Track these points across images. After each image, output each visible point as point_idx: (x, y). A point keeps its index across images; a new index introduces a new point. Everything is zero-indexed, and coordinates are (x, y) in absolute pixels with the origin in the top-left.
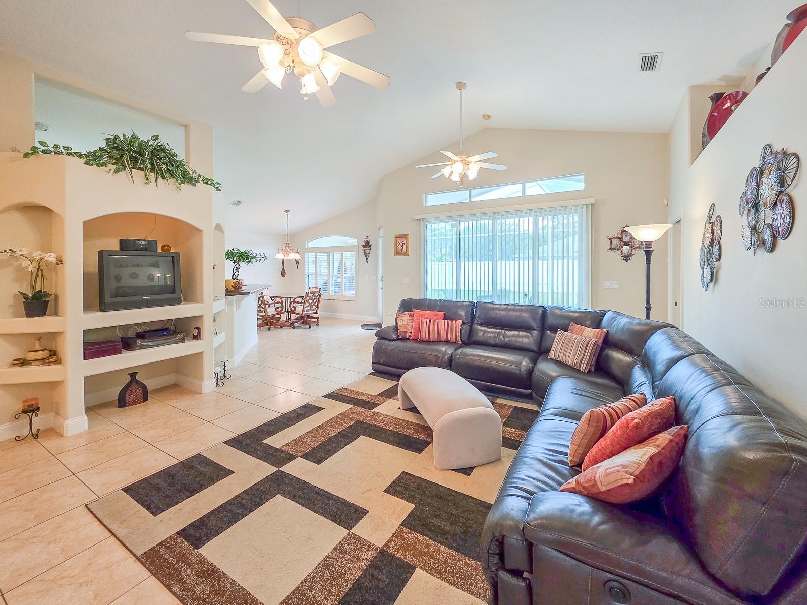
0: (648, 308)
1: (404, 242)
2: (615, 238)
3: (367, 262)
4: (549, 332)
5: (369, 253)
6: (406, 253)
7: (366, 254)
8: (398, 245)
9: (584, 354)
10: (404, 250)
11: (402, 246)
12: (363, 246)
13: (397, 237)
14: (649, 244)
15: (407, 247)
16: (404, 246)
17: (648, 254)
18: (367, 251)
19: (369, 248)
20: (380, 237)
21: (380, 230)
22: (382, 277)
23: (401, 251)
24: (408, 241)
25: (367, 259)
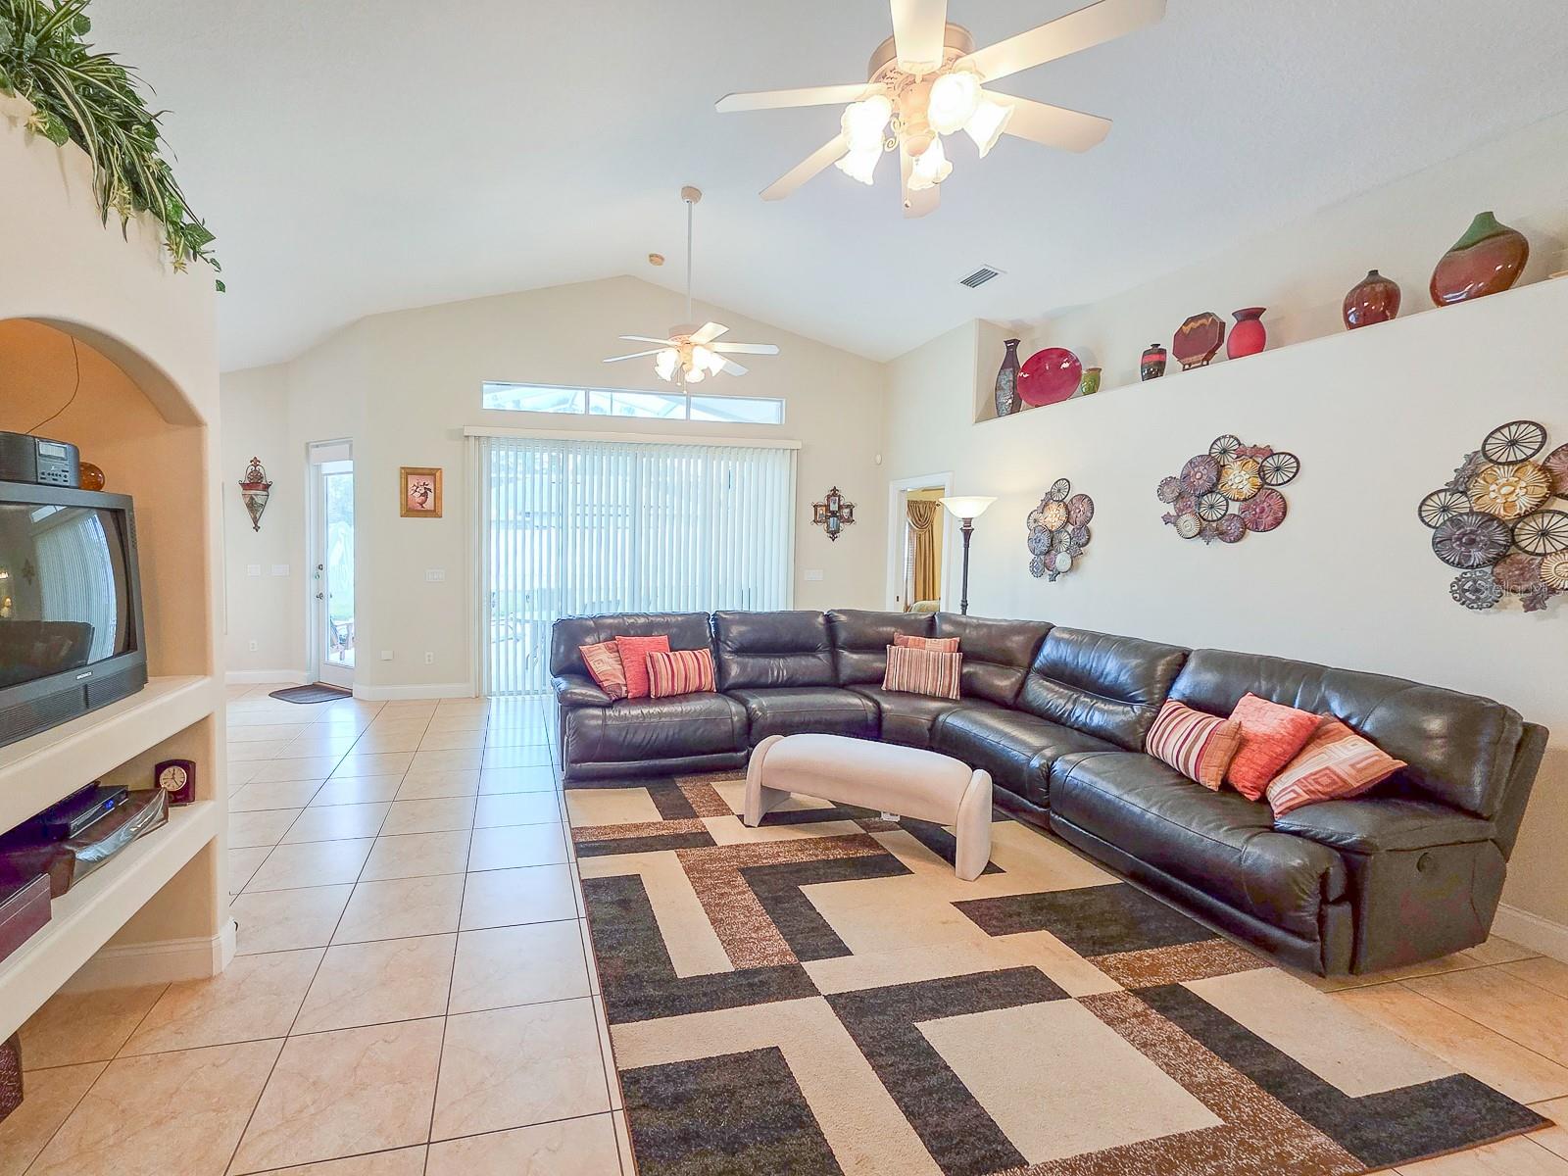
0: (964, 606)
1: (431, 486)
2: (821, 506)
3: (257, 528)
4: (846, 653)
5: (263, 506)
6: (435, 513)
7: (253, 507)
8: (410, 492)
9: (951, 675)
10: (429, 505)
11: (425, 495)
12: (245, 486)
13: (408, 472)
14: (968, 522)
15: (437, 499)
16: (431, 495)
17: (967, 534)
18: (259, 500)
19: (265, 493)
20: (318, 467)
21: (313, 447)
22: (320, 567)
23: (420, 508)
24: (441, 484)
25: (256, 521)
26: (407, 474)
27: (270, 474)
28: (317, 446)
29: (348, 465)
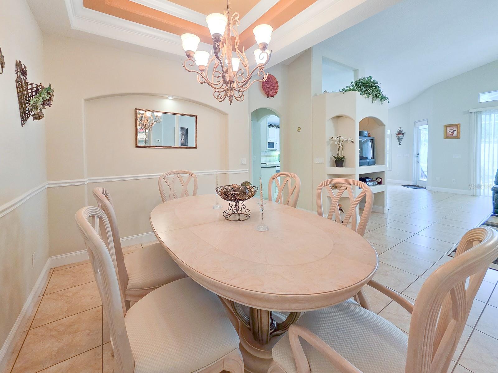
1: (456, 129)
3: (400, 145)
5: (402, 139)
6: (457, 137)
7: (399, 140)
8: (448, 132)
10: (455, 135)
11: (453, 132)
12: (397, 134)
13: (446, 126)
15: (458, 133)
16: (455, 132)
18: (401, 138)
19: (402, 136)
20: (418, 127)
21: (416, 122)
22: (418, 154)
23: (451, 136)
24: (460, 128)
25: (400, 143)
26: (446, 127)
27: (404, 131)
28: (418, 122)
29: (427, 126)
